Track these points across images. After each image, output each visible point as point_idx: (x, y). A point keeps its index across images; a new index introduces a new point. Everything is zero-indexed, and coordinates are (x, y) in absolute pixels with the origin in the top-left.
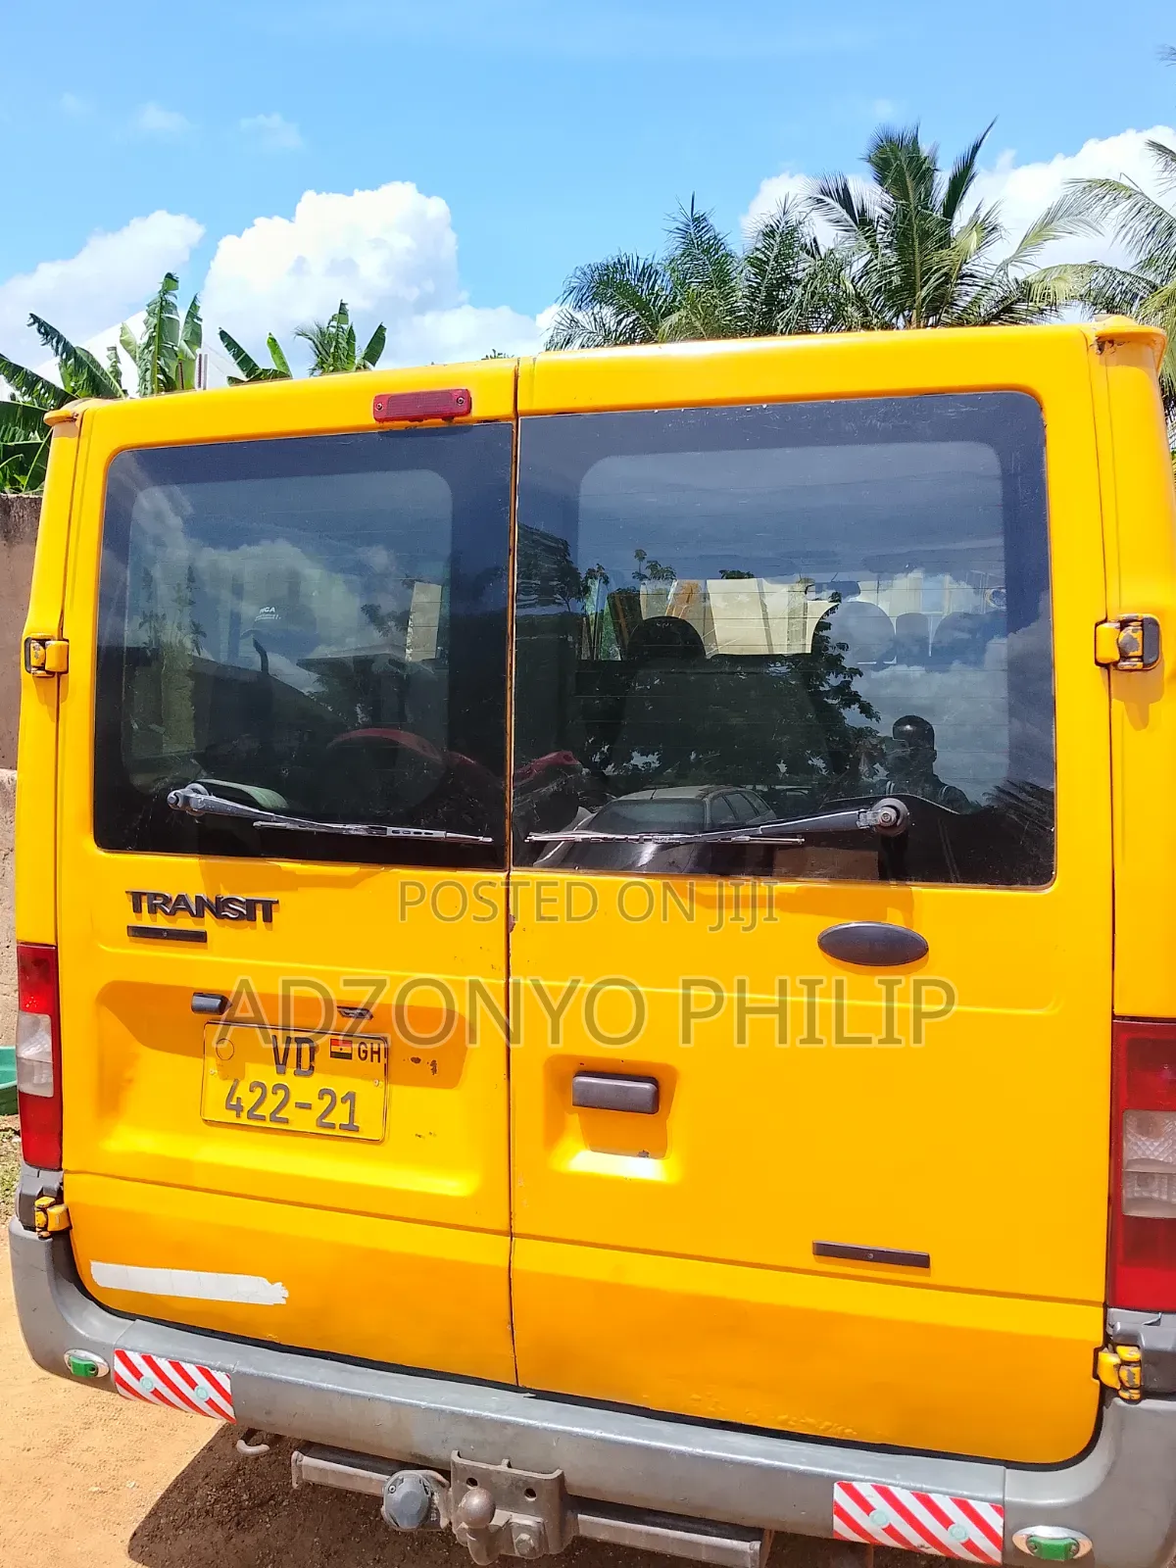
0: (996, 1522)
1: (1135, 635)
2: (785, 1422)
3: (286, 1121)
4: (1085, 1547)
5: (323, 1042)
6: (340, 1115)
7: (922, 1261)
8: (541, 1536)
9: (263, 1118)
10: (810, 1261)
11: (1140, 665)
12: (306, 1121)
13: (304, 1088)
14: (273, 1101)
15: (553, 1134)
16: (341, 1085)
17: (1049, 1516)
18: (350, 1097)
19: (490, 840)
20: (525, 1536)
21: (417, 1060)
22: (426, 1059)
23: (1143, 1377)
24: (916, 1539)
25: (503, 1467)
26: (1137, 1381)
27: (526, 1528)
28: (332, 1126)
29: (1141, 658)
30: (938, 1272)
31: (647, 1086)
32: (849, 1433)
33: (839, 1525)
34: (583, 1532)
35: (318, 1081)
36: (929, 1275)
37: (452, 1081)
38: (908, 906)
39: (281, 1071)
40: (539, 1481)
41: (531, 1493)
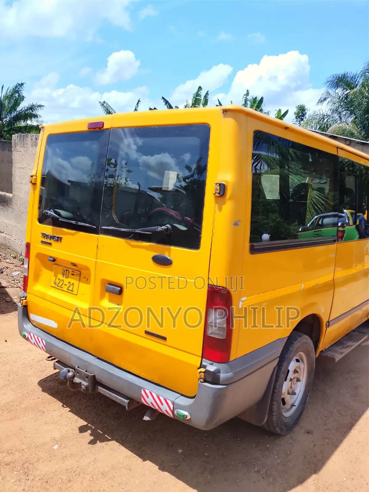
0: (172, 407)
1: (217, 187)
2: (138, 373)
3: (62, 288)
4: (189, 417)
5: (70, 270)
6: (71, 288)
7: (164, 339)
8: (87, 387)
9: (59, 286)
10: (144, 334)
11: (218, 195)
12: (65, 288)
13: (66, 281)
14: (61, 283)
15: (102, 297)
16: (72, 281)
17: (183, 408)
18: (73, 284)
19: (95, 227)
20: (83, 387)
21: (85, 277)
22: (86, 278)
23: (205, 376)
24: (157, 408)
25: (84, 371)
26: (203, 377)
27: (84, 385)
28: (69, 290)
29: (219, 193)
30: (168, 342)
31: (119, 289)
32: (150, 379)
33: (143, 400)
34: (99, 391)
35: (69, 280)
36: (166, 342)
37: (89, 283)
38: (169, 251)
39: (63, 277)
40: (89, 375)
41: (87, 378)
